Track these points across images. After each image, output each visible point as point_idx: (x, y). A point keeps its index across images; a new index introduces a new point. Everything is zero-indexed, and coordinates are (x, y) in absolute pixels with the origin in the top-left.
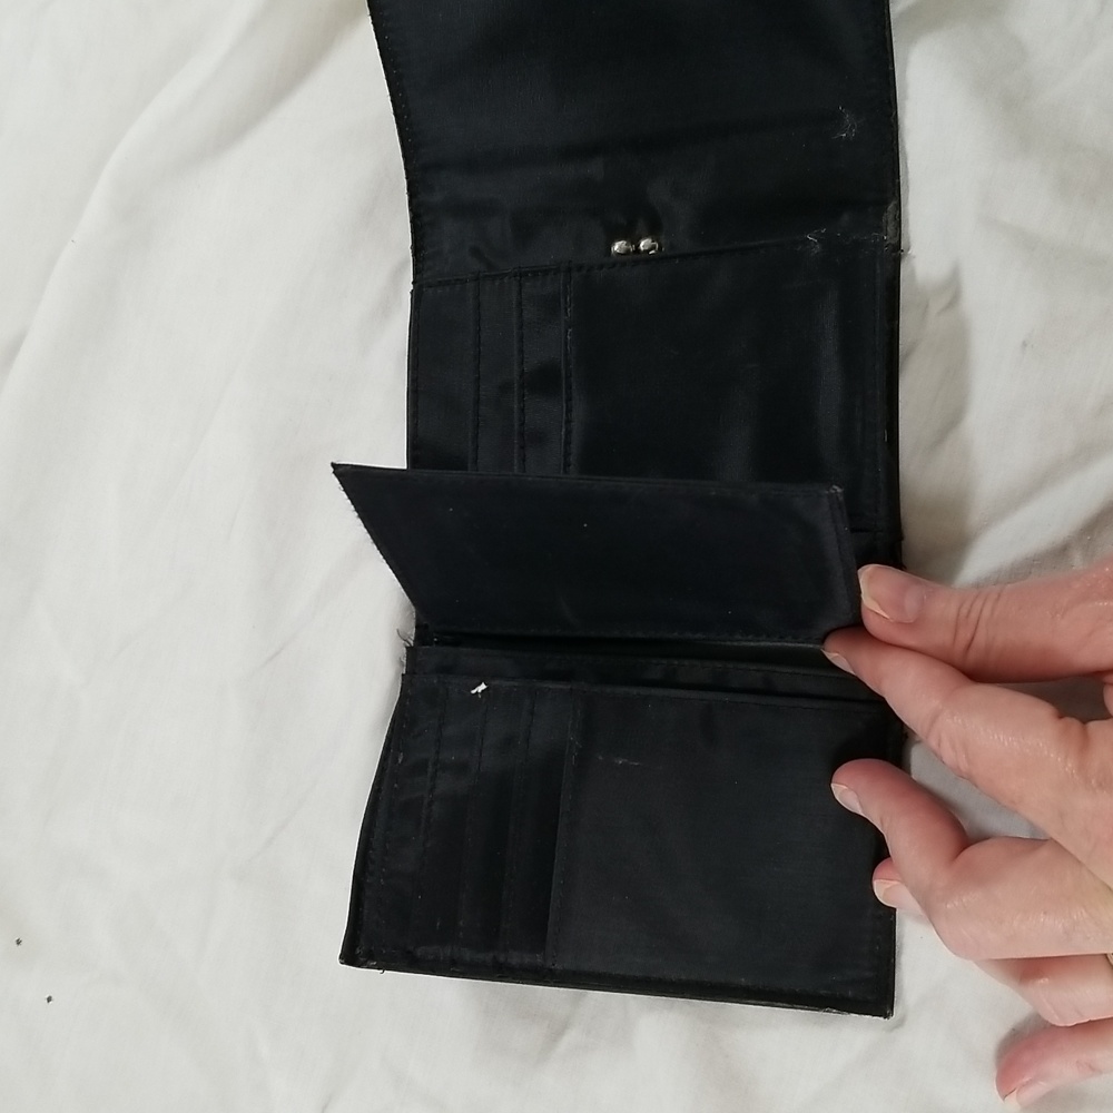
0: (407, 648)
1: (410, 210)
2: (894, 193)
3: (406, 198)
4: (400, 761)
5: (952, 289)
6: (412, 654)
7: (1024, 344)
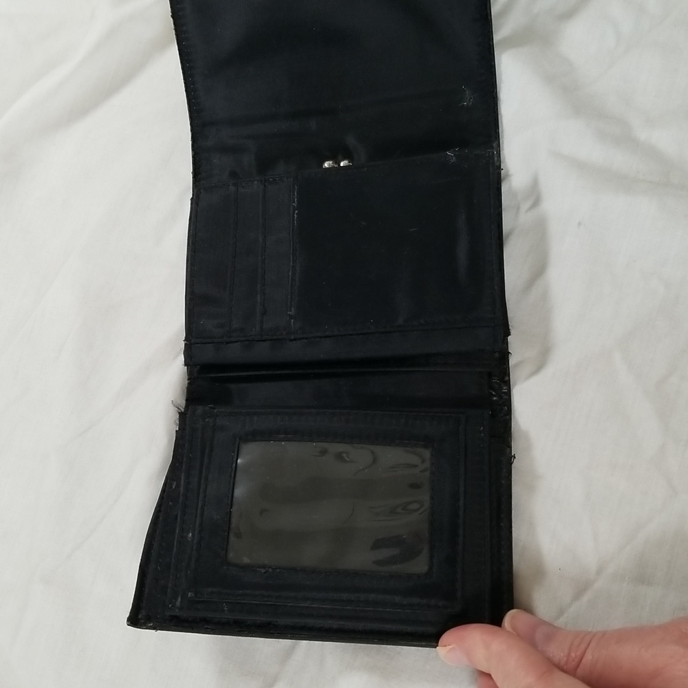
0: (179, 413)
1: (192, 150)
2: (496, 138)
3: (190, 142)
4: (174, 487)
5: (535, 195)
6: (183, 417)
7: (580, 224)
